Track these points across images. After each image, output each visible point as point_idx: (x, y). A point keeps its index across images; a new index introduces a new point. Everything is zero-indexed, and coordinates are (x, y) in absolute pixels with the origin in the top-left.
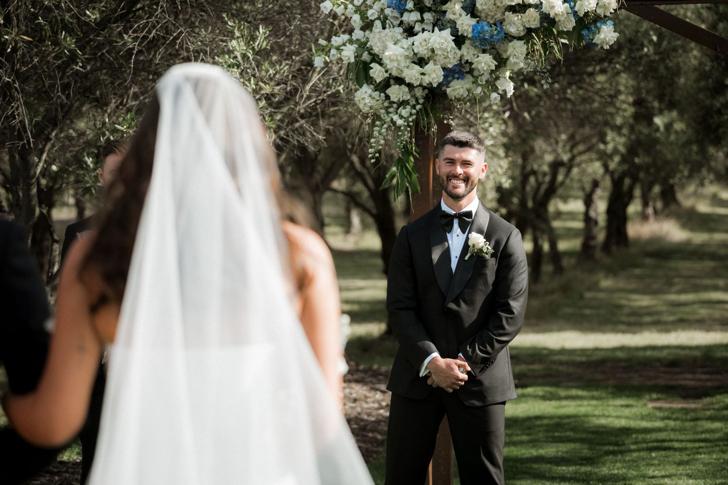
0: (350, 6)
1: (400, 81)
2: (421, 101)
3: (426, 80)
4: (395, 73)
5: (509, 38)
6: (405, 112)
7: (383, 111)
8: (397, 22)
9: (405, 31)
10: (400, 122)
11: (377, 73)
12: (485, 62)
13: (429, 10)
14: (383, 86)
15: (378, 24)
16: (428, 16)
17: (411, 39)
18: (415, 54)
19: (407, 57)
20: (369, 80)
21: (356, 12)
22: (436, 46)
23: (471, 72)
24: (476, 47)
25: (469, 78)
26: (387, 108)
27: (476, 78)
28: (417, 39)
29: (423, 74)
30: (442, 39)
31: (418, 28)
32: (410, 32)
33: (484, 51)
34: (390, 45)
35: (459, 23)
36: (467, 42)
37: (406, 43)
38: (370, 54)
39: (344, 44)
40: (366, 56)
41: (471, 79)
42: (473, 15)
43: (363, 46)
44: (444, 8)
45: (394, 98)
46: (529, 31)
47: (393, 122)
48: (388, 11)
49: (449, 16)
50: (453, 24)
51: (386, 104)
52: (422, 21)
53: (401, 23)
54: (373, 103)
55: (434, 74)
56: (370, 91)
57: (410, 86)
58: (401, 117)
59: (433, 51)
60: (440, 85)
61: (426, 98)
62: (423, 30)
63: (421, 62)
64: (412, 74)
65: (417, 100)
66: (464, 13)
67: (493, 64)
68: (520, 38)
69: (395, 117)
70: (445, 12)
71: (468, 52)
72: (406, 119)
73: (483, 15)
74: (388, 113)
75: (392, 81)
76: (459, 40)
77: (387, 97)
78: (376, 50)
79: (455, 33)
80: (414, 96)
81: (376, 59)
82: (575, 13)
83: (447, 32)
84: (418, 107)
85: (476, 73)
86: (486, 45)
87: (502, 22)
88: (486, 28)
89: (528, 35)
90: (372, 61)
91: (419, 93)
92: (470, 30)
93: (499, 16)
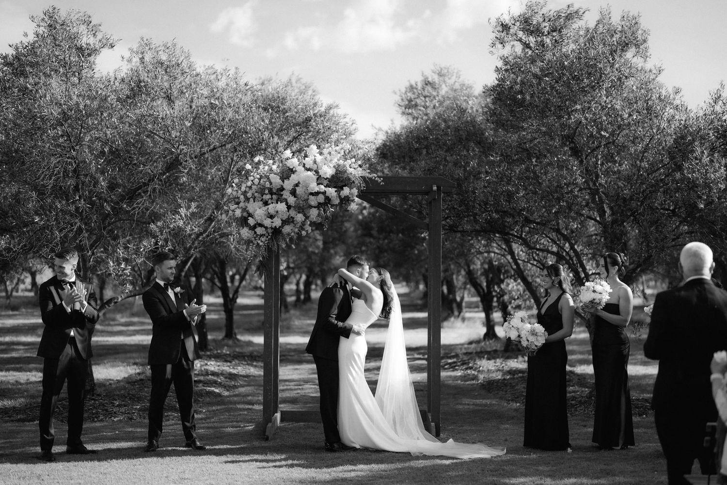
0: (239, 192)
1: (261, 225)
2: (270, 234)
3: (274, 225)
4: (259, 222)
5: (311, 207)
6: (263, 239)
7: (253, 239)
8: (260, 199)
9: (264, 203)
10: (261, 244)
11: (251, 221)
12: (300, 217)
13: (275, 194)
14: (253, 228)
15: (252, 200)
16: (274, 197)
17: (267, 207)
18: (269, 213)
19: (265, 215)
20: (247, 225)
21: (242, 194)
22: (279, 210)
23: (293, 222)
24: (296, 210)
25: (292, 225)
26: (255, 238)
27: (295, 224)
28: (271, 206)
29: (273, 222)
30: (281, 207)
31: (270, 202)
32: (266, 203)
33: (299, 213)
34: (258, 209)
35: (288, 200)
36: (292, 208)
37: (265, 208)
38: (248, 213)
39: (236, 209)
40: (245, 214)
41: (293, 225)
42: (295, 197)
43: (244, 210)
44: (282, 193)
45: (258, 233)
46: (319, 204)
47: (258, 244)
48: (256, 194)
49: (284, 197)
50: (286, 201)
51: (255, 236)
52: (272, 199)
53: (262, 199)
54: (249, 235)
55: (277, 222)
56: (247, 230)
57: (266, 228)
58: (262, 241)
59: (277, 212)
60: (280, 227)
61: (273, 233)
62: (272, 203)
63: (271, 217)
64: (267, 222)
65: (268, 234)
66: (291, 195)
67: (303, 218)
68: (315, 207)
69: (259, 242)
70: (282, 195)
71: (292, 213)
72: (264, 243)
73: (299, 196)
74: (256, 240)
75: (257, 226)
76: (289, 207)
77: (255, 233)
78: (251, 211)
79: (287, 204)
80: (267, 232)
81: (250, 215)
82: (340, 197)
83: (284, 204)
84: (269, 237)
85: (295, 222)
86: (300, 209)
87: (307, 200)
88: (301, 202)
89: (319, 206)
90: (248, 217)
91: (270, 231)
92: (294, 203)
93: (306, 197)
